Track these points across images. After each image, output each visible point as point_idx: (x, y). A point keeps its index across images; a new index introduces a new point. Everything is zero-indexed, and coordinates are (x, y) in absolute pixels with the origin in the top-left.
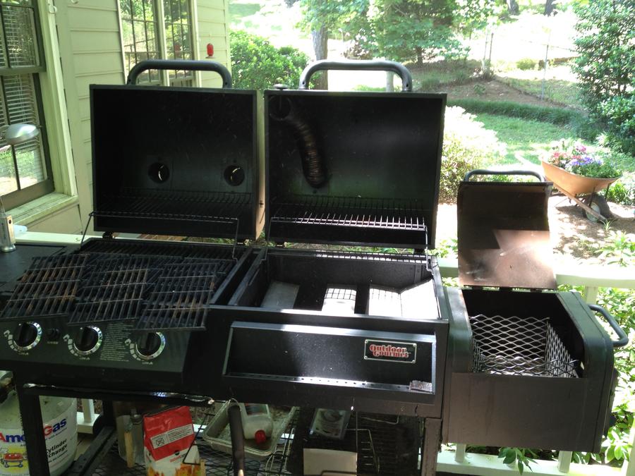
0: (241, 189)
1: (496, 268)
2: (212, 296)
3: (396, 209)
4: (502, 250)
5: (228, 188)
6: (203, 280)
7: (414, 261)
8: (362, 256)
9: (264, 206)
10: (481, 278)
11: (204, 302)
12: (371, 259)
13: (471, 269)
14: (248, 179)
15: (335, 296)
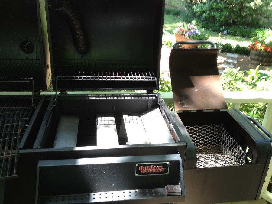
0: (33, 56)
1: (194, 98)
2: (20, 140)
3: (134, 66)
4: (196, 88)
5: (23, 55)
6: (12, 126)
7: (148, 98)
8: (117, 97)
9: (50, 67)
10: (187, 105)
11: (14, 148)
12: (123, 98)
13: (181, 101)
14: (37, 49)
15: (103, 123)
